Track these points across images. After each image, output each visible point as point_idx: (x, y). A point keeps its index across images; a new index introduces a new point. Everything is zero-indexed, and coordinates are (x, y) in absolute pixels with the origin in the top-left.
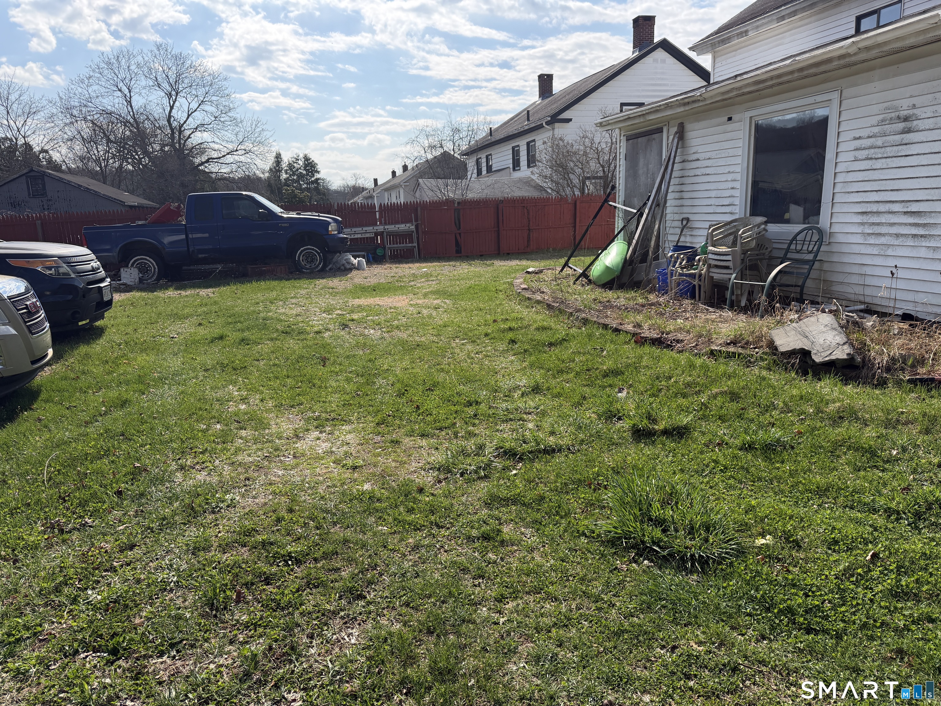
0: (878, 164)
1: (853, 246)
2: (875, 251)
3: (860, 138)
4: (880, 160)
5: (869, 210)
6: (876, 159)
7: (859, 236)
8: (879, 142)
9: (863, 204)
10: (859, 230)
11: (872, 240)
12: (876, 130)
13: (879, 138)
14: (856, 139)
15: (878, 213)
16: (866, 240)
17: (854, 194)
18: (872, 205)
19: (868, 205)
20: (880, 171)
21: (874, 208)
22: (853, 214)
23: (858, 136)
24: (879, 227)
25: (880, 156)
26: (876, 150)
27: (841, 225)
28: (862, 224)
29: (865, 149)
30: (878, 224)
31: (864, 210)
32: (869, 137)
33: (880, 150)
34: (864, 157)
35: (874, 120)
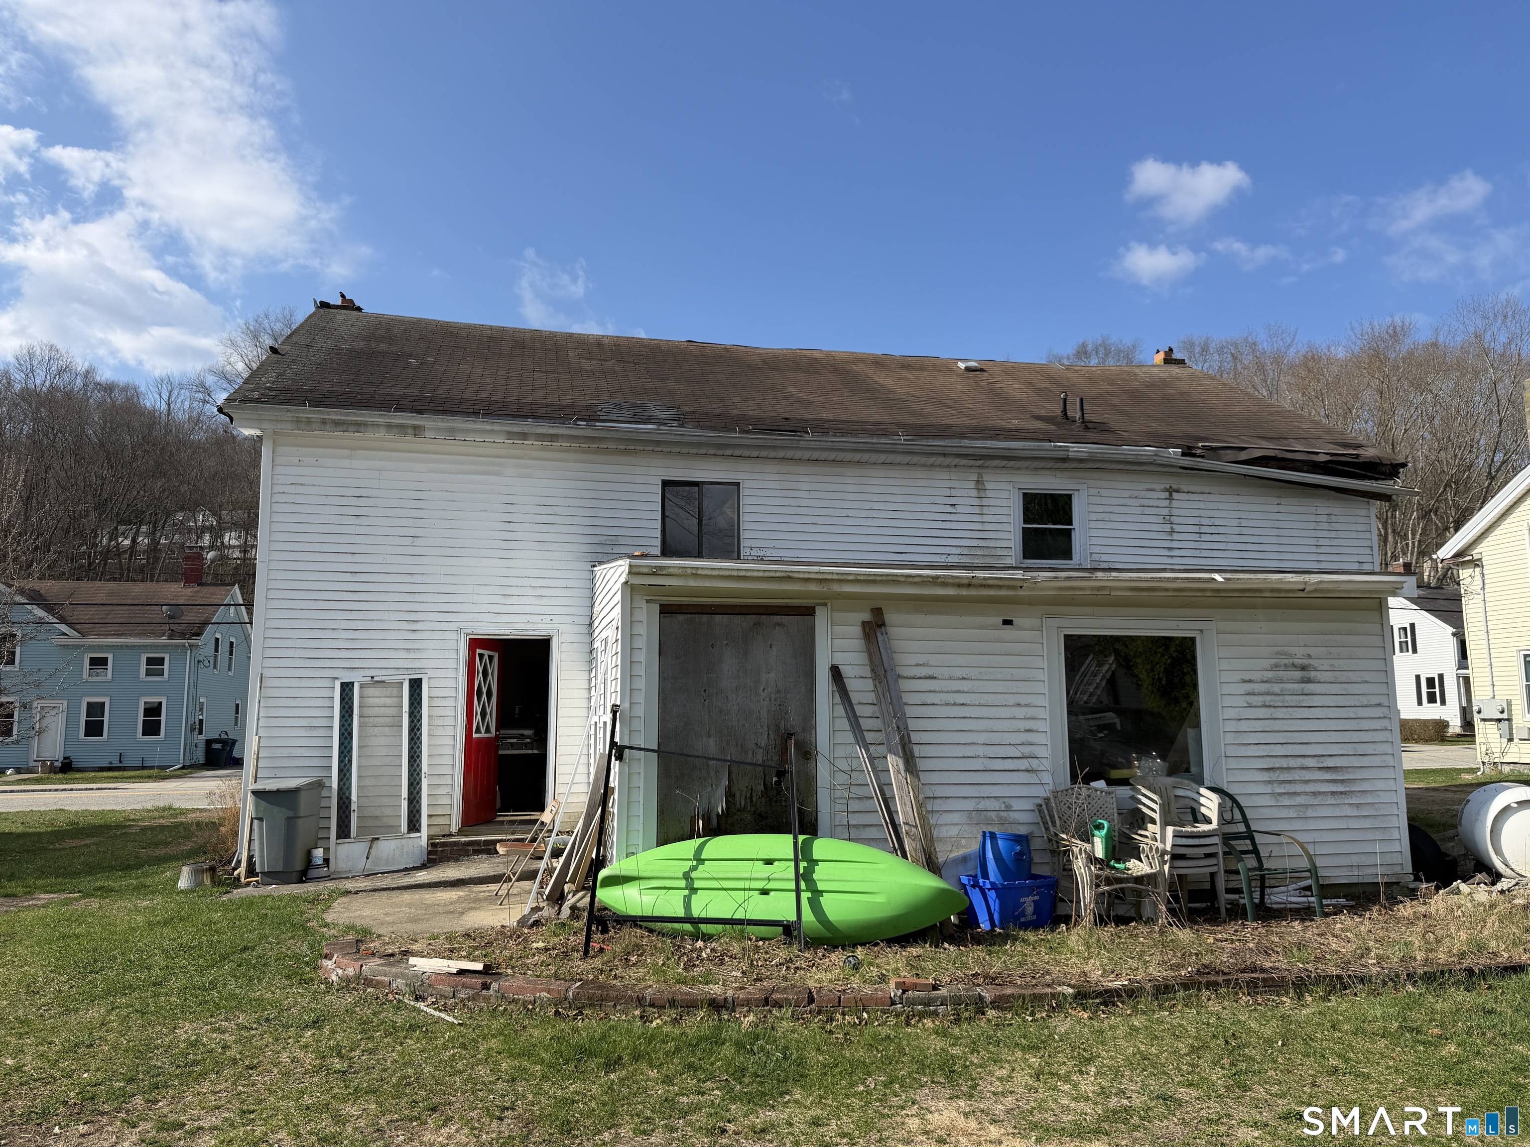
0: (1280, 713)
1: (1261, 810)
2: (1292, 814)
3: (1250, 681)
4: (1279, 709)
5: (1277, 766)
6: (1275, 707)
7: (1267, 797)
8: (1276, 688)
9: (1268, 759)
10: (1268, 789)
11: (1286, 802)
12: (1270, 675)
13: (1275, 685)
14: (1245, 681)
15: (1289, 769)
16: (1278, 801)
17: (1252, 746)
18: (1279, 760)
19: (1274, 760)
20: (1281, 721)
21: (1284, 763)
22: (1255, 771)
23: (1247, 678)
24: (1293, 785)
25: (1280, 704)
26: (1273, 697)
27: (1242, 784)
28: (1269, 782)
29: (1259, 694)
30: (1290, 782)
31: (1270, 766)
32: (1263, 682)
33: (1277, 698)
34: (1260, 704)
35: (1267, 663)
